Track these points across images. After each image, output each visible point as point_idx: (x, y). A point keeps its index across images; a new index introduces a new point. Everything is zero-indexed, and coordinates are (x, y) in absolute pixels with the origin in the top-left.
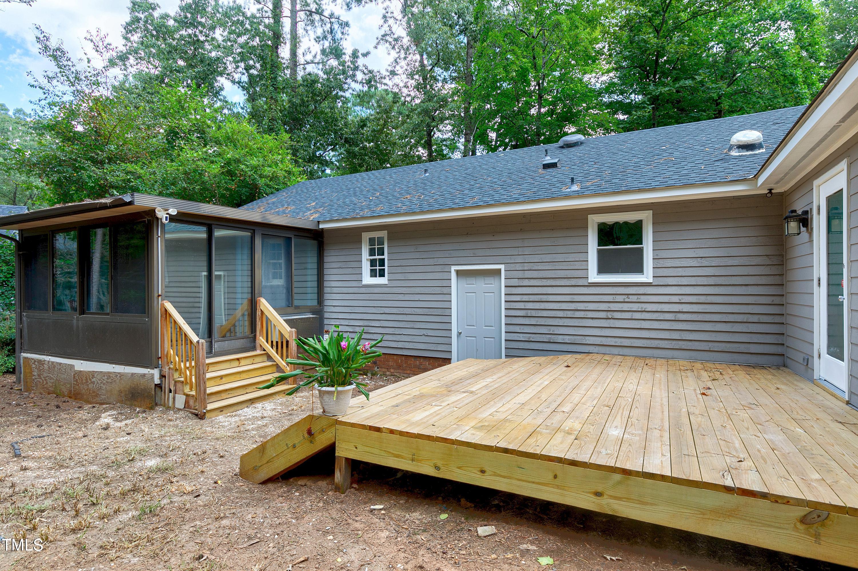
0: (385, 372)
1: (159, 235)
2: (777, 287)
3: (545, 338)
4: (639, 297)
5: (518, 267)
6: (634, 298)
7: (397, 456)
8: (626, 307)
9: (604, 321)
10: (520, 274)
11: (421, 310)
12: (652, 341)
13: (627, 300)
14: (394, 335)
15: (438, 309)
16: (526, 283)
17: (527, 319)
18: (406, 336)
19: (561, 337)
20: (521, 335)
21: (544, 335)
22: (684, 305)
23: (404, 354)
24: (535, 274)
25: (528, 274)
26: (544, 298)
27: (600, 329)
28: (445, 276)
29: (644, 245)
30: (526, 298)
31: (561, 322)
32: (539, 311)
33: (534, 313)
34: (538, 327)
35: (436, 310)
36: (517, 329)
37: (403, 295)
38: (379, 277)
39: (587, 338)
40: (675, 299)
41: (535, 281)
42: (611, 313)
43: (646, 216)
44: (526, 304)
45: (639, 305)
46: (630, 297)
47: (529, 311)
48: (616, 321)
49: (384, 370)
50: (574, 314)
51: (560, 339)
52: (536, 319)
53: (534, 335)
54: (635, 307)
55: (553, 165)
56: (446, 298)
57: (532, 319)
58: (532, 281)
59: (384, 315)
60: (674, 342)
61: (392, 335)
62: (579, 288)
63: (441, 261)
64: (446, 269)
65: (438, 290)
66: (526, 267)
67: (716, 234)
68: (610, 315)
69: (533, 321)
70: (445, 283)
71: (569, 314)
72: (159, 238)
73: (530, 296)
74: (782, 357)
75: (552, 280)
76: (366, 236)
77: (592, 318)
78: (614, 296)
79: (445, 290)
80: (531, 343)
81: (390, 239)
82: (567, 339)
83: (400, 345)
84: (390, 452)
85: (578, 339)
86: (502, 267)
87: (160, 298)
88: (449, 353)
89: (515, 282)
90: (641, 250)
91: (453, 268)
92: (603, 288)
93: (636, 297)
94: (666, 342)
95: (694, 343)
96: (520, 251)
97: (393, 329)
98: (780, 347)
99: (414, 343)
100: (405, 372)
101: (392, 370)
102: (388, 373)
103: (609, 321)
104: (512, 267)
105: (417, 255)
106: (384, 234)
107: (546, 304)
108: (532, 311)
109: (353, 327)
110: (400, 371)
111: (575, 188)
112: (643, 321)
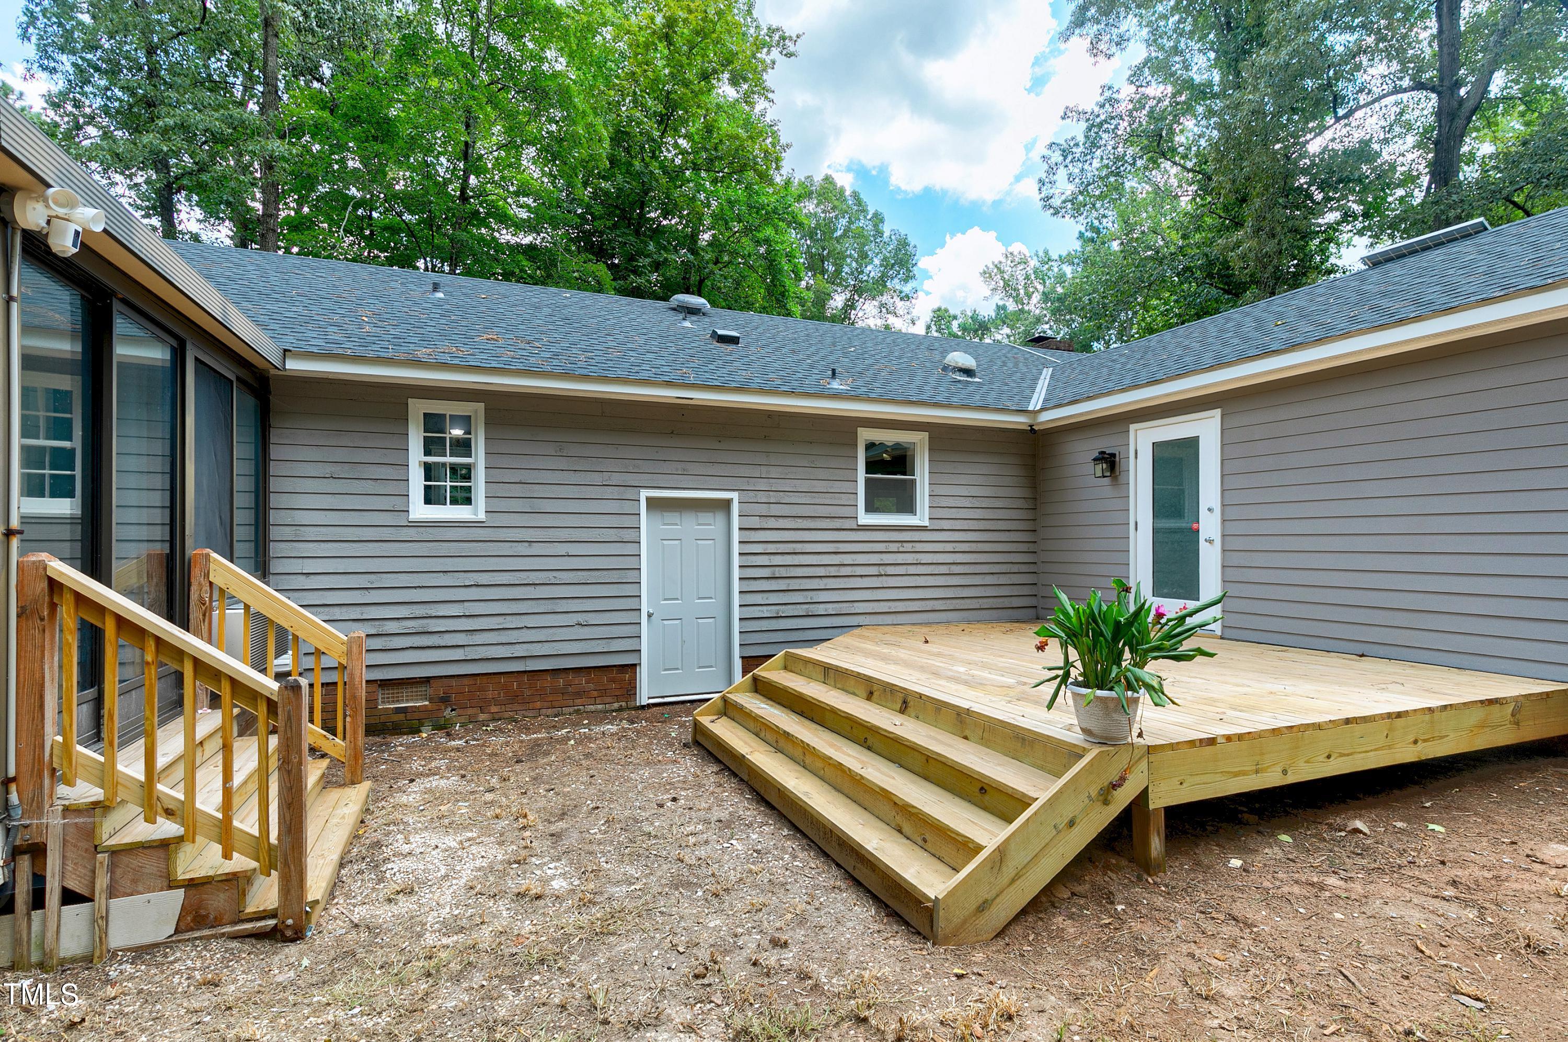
0: (476, 715)
1: (15, 293)
2: (1028, 533)
3: (801, 610)
4: (914, 544)
5: (762, 497)
6: (908, 547)
7: (1236, 774)
8: (900, 558)
9: (875, 578)
10: (763, 509)
11: (571, 574)
12: (928, 602)
13: (901, 549)
14: (502, 632)
15: (610, 572)
16: (772, 523)
17: (773, 581)
18: (533, 631)
19: (822, 606)
20: (765, 608)
21: (798, 606)
22: (957, 555)
23: (528, 669)
24: (786, 510)
25: (775, 510)
26: (799, 547)
27: (870, 591)
28: (627, 507)
29: (917, 477)
30: (771, 548)
31: (821, 584)
32: (792, 568)
33: (783, 572)
34: (790, 593)
35: (605, 573)
36: (758, 599)
37: (526, 544)
38: (451, 504)
39: (856, 604)
40: (949, 547)
41: (786, 520)
42: (883, 567)
43: (918, 440)
44: (772, 557)
45: (913, 555)
46: (905, 544)
47: (777, 569)
48: (890, 578)
49: (470, 711)
50: (838, 571)
51: (821, 609)
52: (788, 581)
53: (784, 607)
54: (910, 558)
55: (734, 340)
56: (630, 549)
57: (780, 581)
58: (781, 520)
59: (474, 589)
60: (948, 601)
61: (496, 633)
62: (845, 532)
63: (616, 479)
64: (630, 493)
65: (611, 535)
66: (773, 498)
67: (985, 469)
68: (882, 570)
69: (782, 585)
70: (627, 521)
71: (833, 571)
72: (15, 306)
73: (778, 545)
74: (1034, 610)
75: (810, 520)
76: (418, 408)
77: (861, 576)
78: (887, 544)
79: (628, 535)
80: (781, 621)
81: (490, 423)
82: (831, 608)
83: (519, 651)
84: (1228, 772)
85: (845, 608)
86: (734, 496)
87: (15, 542)
88: (636, 655)
89: (755, 522)
90: (913, 482)
91: (644, 494)
92: (874, 533)
93: (910, 545)
94: (941, 602)
95: (966, 600)
96: (764, 471)
97: (500, 619)
98: (1034, 598)
99: (554, 644)
100: (531, 706)
101: (494, 709)
102: (482, 717)
103: (880, 578)
104: (750, 496)
105: (562, 463)
106: (476, 409)
107: (801, 557)
108: (781, 569)
109: (377, 623)
110: (516, 707)
111: (836, 385)
112: (917, 577)
